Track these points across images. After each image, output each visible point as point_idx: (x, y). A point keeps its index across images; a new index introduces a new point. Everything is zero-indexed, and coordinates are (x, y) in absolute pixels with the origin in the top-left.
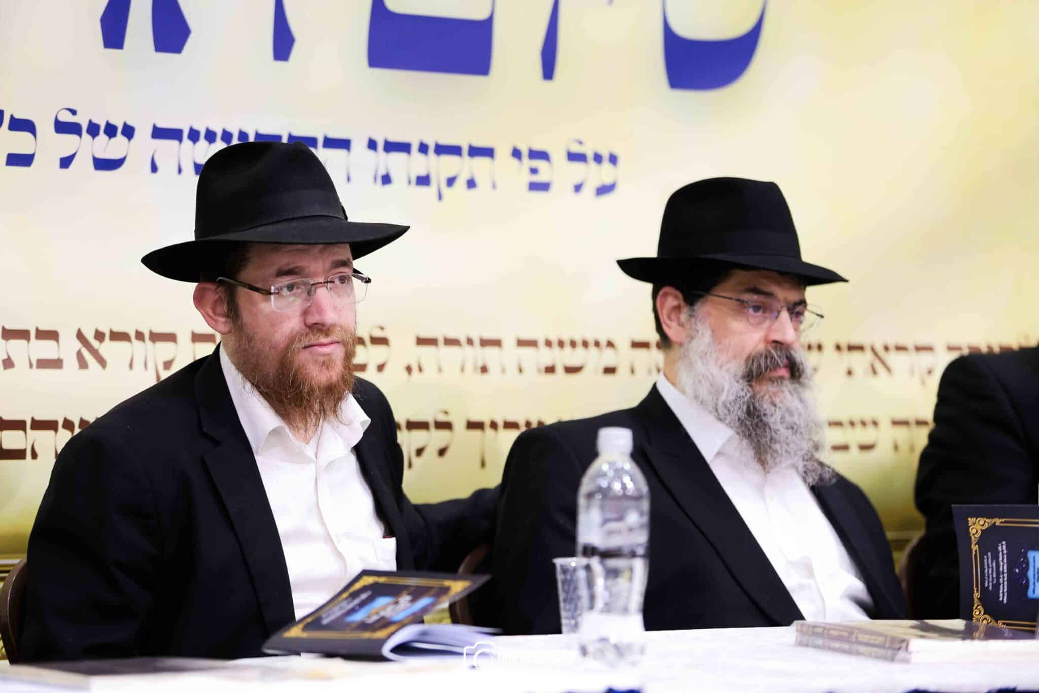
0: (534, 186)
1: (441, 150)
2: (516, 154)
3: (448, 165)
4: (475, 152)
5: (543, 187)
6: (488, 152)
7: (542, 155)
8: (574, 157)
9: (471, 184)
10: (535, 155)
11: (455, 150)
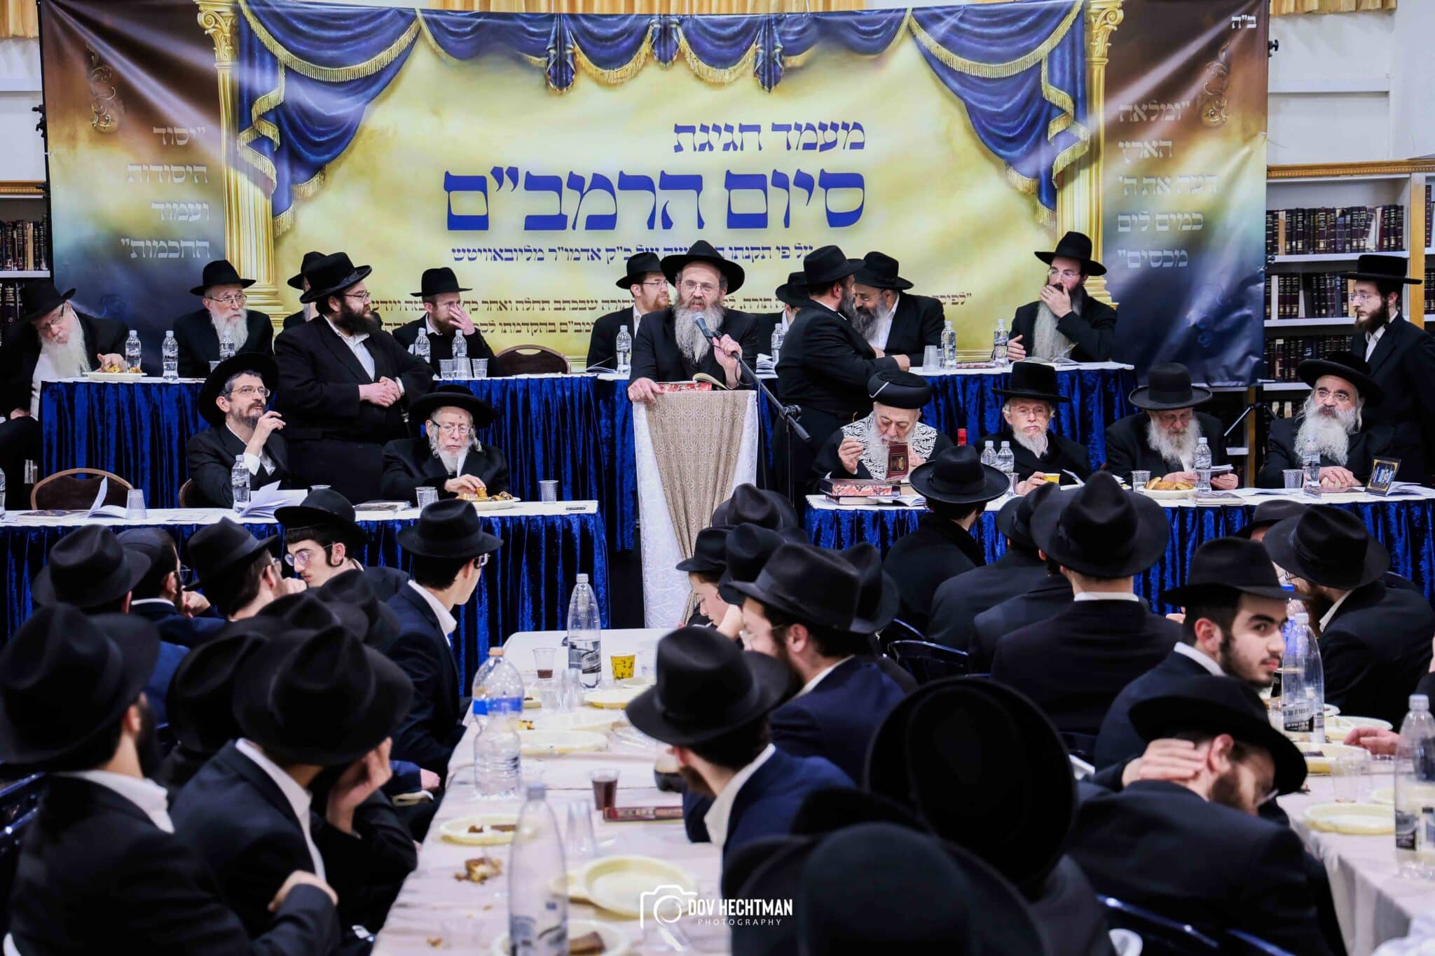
0: (783, 257)
1: (753, 249)
2: (778, 248)
3: (756, 253)
4: (764, 249)
5: (788, 257)
6: (769, 249)
7: (788, 248)
8: (796, 248)
9: (763, 257)
10: (783, 248)
11: (758, 249)
